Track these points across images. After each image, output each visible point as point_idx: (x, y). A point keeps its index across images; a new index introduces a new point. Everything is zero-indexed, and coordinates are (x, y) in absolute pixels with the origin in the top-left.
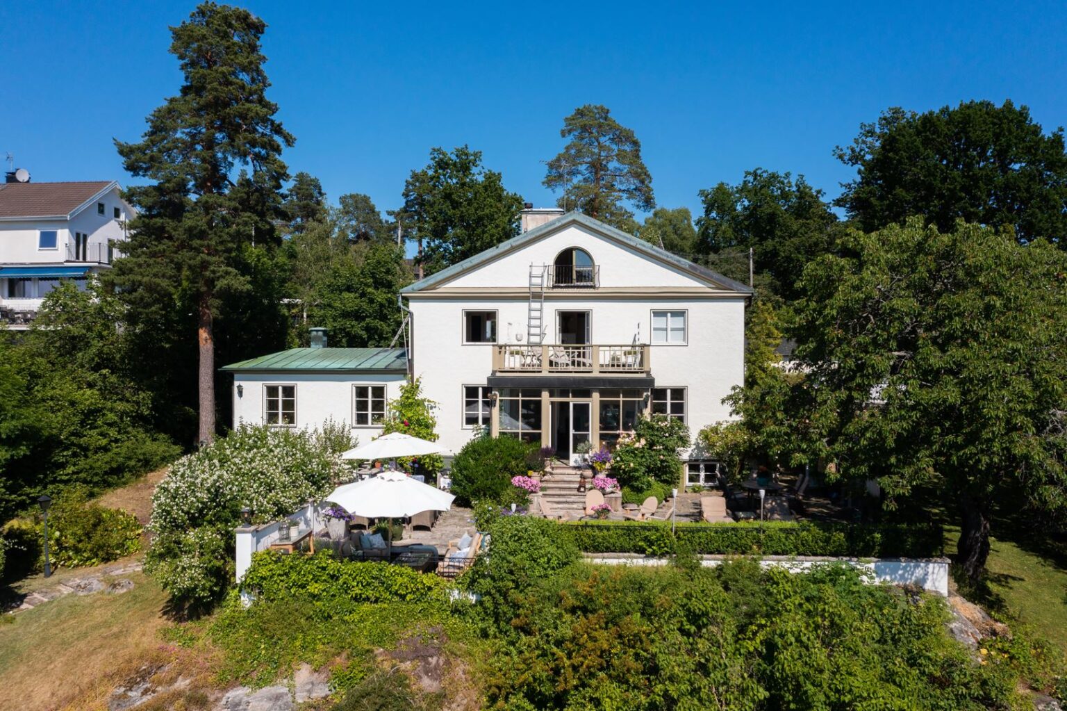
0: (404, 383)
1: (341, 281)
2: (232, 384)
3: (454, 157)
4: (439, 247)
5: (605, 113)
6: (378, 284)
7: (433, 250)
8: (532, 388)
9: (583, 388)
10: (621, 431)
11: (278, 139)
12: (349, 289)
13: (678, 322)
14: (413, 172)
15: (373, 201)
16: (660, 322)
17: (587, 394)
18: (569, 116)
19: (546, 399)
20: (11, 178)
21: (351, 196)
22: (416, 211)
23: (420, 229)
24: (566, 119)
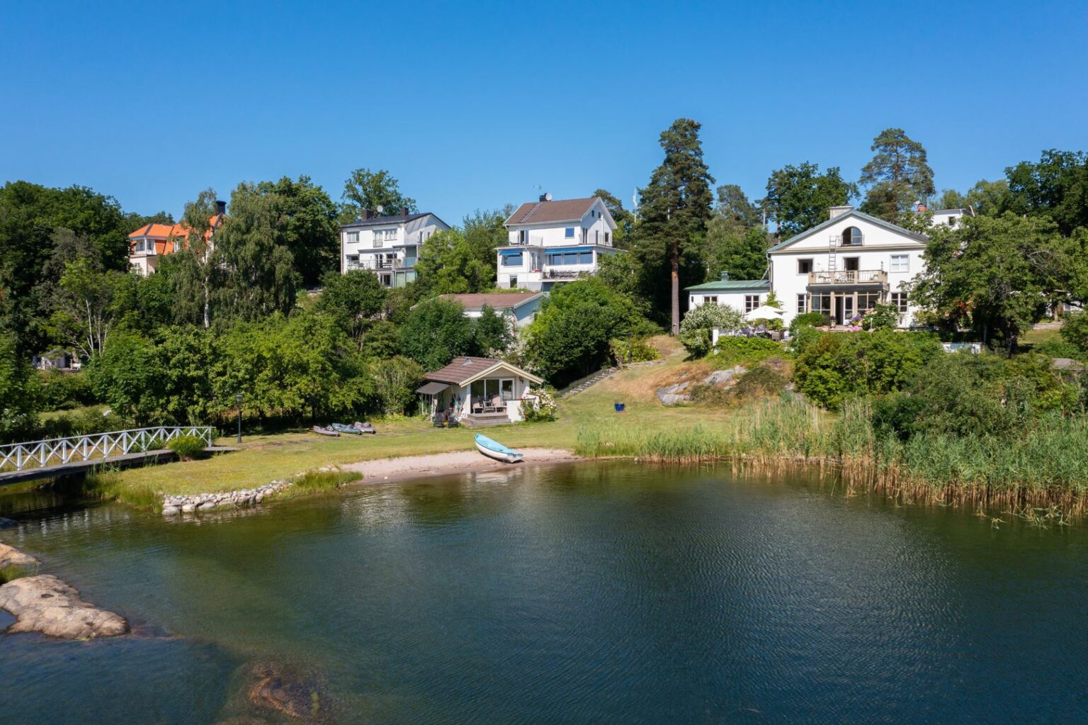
0: (769, 293)
1: (732, 249)
2: (688, 296)
3: (800, 170)
4: (790, 226)
5: (901, 133)
6: (754, 249)
7: (786, 228)
8: (826, 290)
9: (850, 290)
10: (867, 309)
11: (708, 181)
12: (736, 253)
13: (905, 260)
14: (774, 172)
15: (742, 190)
16: (895, 261)
17: (852, 293)
18: (877, 137)
19: (833, 296)
20: (543, 199)
21: (726, 187)
22: (775, 199)
23: (778, 216)
24: (875, 139)
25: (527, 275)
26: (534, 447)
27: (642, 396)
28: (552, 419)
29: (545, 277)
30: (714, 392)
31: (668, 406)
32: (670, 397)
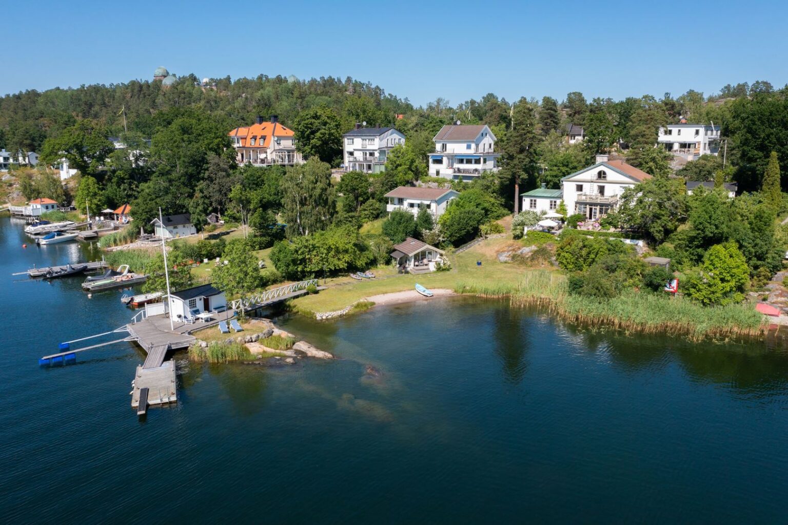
0: (561, 200)
2: (523, 198)
8: (586, 204)
9: (597, 205)
19: (588, 207)
25: (445, 170)
26: (438, 288)
27: (491, 256)
28: (448, 270)
29: (455, 172)
30: (521, 258)
31: (501, 263)
32: (503, 258)
